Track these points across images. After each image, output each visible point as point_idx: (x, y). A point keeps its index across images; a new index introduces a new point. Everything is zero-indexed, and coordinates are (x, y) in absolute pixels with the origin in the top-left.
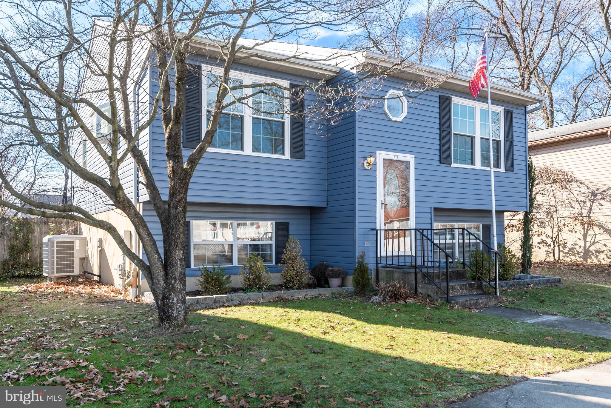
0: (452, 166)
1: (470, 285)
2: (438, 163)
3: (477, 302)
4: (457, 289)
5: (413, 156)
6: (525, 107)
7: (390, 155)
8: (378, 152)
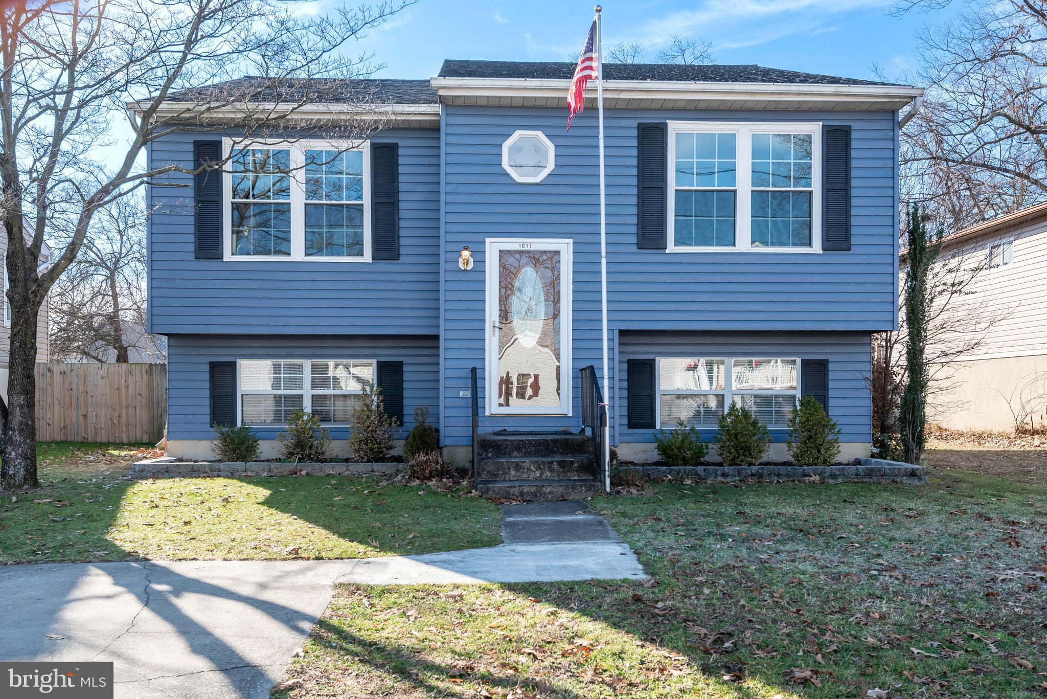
0: (667, 251)
1: (562, 464)
2: (634, 249)
3: (537, 490)
4: (529, 469)
5: (571, 241)
6: (893, 112)
7: (513, 244)
8: (488, 240)
